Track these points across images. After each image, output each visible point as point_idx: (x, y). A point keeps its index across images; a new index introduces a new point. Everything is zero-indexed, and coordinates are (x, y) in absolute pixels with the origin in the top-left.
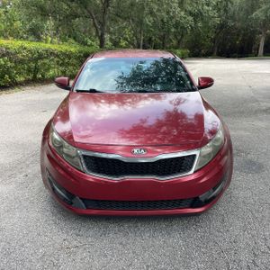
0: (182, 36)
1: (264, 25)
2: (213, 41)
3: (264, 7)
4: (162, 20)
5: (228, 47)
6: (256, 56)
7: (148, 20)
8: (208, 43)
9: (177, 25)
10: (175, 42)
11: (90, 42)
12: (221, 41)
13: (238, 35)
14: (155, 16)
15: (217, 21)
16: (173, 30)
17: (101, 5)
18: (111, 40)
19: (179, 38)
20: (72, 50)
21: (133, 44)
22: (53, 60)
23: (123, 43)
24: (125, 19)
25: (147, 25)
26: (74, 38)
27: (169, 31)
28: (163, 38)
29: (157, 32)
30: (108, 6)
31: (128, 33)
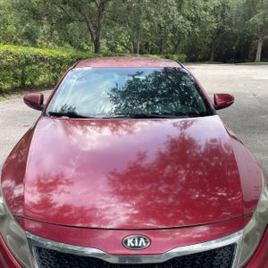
0: (179, 41)
1: (261, 30)
2: (210, 46)
3: (262, 12)
4: (159, 25)
5: (224, 53)
6: (253, 61)
7: (145, 25)
8: (205, 48)
9: (174, 30)
10: (172, 47)
11: (86, 47)
12: (217, 46)
13: (235, 41)
14: (152, 21)
15: (215, 26)
16: (170, 35)
17: (96, 9)
18: (108, 45)
19: (176, 43)
20: (65, 55)
21: (129, 49)
22: (42, 66)
23: (120, 48)
24: (122, 23)
25: (144, 30)
26: (70, 43)
27: (166, 36)
28: (160, 43)
29: (154, 37)
30: (103, 10)
31: (125, 38)
